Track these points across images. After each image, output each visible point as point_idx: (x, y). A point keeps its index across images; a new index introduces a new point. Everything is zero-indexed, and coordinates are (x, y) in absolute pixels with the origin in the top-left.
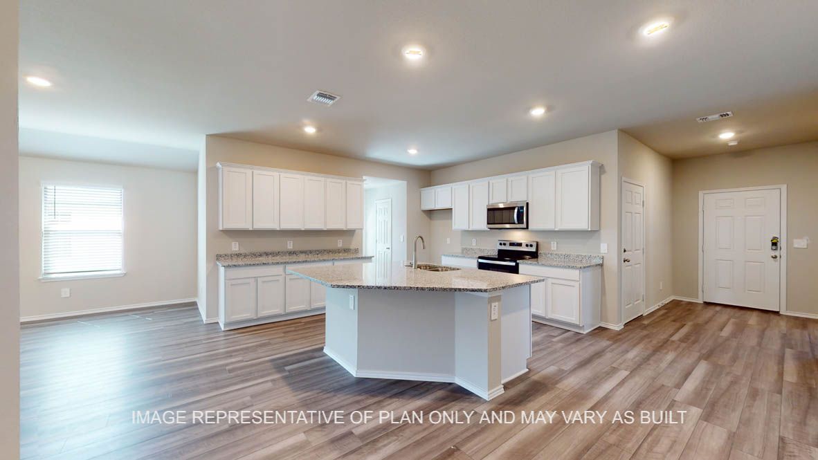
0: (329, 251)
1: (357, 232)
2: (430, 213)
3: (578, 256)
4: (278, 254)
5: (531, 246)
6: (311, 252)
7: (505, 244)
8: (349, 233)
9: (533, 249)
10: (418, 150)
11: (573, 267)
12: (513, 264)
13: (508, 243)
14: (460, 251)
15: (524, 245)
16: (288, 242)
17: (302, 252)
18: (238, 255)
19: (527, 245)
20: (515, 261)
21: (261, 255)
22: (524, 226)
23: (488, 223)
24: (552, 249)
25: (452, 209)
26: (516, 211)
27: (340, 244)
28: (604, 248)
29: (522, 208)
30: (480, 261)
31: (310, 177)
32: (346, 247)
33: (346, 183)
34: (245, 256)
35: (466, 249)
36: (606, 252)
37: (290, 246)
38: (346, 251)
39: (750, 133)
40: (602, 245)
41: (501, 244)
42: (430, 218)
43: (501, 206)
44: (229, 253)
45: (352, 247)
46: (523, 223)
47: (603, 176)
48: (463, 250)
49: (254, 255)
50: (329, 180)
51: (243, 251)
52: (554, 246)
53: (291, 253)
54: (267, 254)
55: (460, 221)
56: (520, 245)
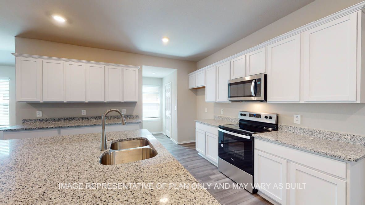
0: (115, 117)
1: (137, 104)
4: (73, 119)
5: (271, 118)
7: (245, 115)
8: (132, 105)
9: (273, 121)
12: (249, 137)
13: (248, 114)
14: (213, 118)
15: (263, 117)
16: (82, 111)
17: (93, 118)
18: (41, 120)
19: (266, 117)
20: (250, 135)
21: (59, 120)
22: (262, 98)
23: (229, 97)
25: (205, 87)
26: (253, 83)
27: (124, 112)
29: (260, 80)
30: (219, 129)
32: (129, 114)
33: (123, 69)
34: (46, 120)
37: (84, 113)
41: (241, 115)
42: (196, 94)
44: (34, 118)
45: (134, 114)
46: (260, 96)
49: (54, 120)
51: (45, 117)
52: (297, 120)
53: (84, 118)
54: (64, 119)
56: (259, 116)
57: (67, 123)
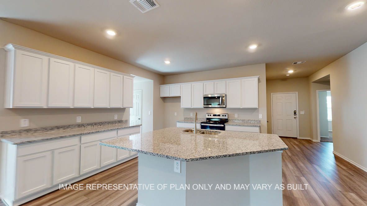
0: (109, 123)
1: (126, 108)
2: (164, 99)
3: (249, 120)
4: (68, 127)
5: (225, 116)
6: (96, 124)
7: (210, 115)
8: (121, 110)
9: (226, 118)
10: (170, 62)
11: (256, 126)
12: (222, 126)
13: (212, 115)
14: (184, 119)
15: (221, 115)
17: (88, 125)
18: (28, 131)
19: (223, 116)
20: (223, 124)
21: (52, 129)
23: (204, 105)
24: (235, 117)
25: (180, 97)
26: (221, 98)
27: (116, 117)
28: (260, 116)
29: (224, 97)
30: (202, 124)
31: (99, 70)
32: (120, 119)
33: (123, 77)
34: (36, 130)
35: (187, 118)
36: (262, 118)
37: (79, 120)
38: (120, 122)
39: (299, 71)
40: (260, 115)
41: (208, 115)
42: (164, 102)
43: (210, 96)
44: (17, 129)
45: (124, 119)
46: (224, 105)
47: (259, 84)
48: (185, 119)
49: (45, 129)
50: (112, 74)
51: (33, 126)
52: (236, 116)
53: (79, 126)
54: (58, 128)
55: (185, 103)
56: (219, 115)
57: (61, 132)
